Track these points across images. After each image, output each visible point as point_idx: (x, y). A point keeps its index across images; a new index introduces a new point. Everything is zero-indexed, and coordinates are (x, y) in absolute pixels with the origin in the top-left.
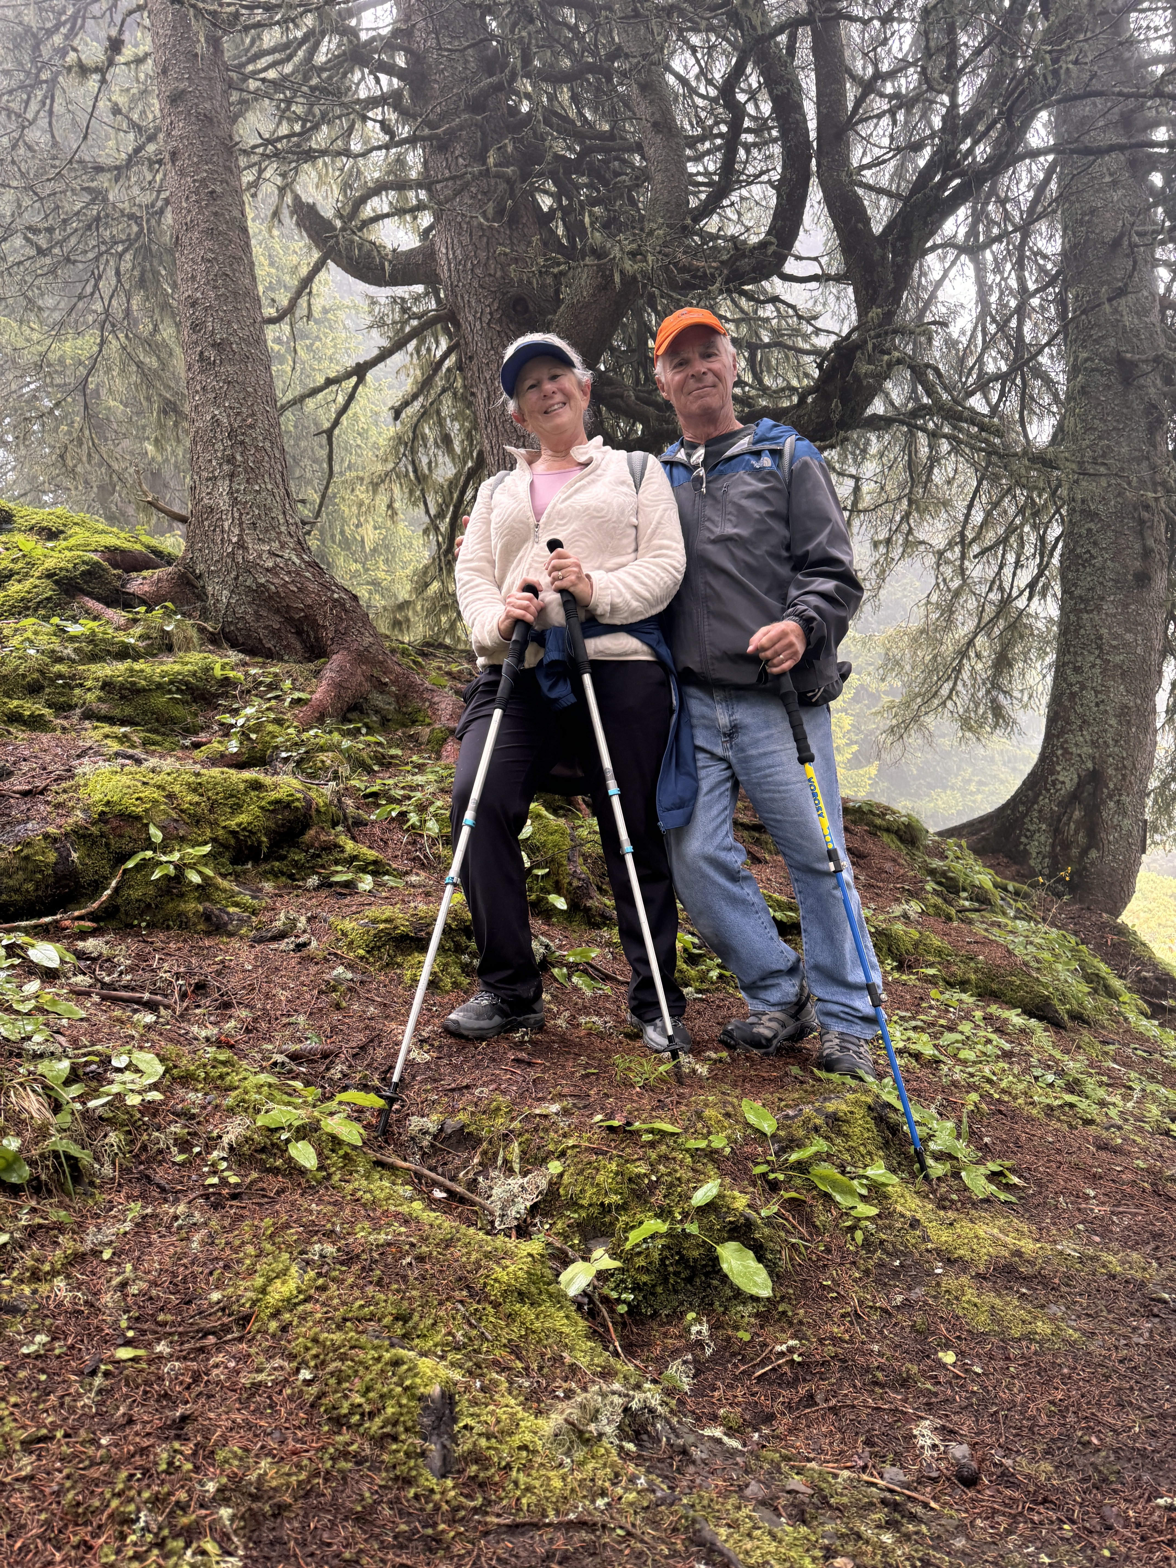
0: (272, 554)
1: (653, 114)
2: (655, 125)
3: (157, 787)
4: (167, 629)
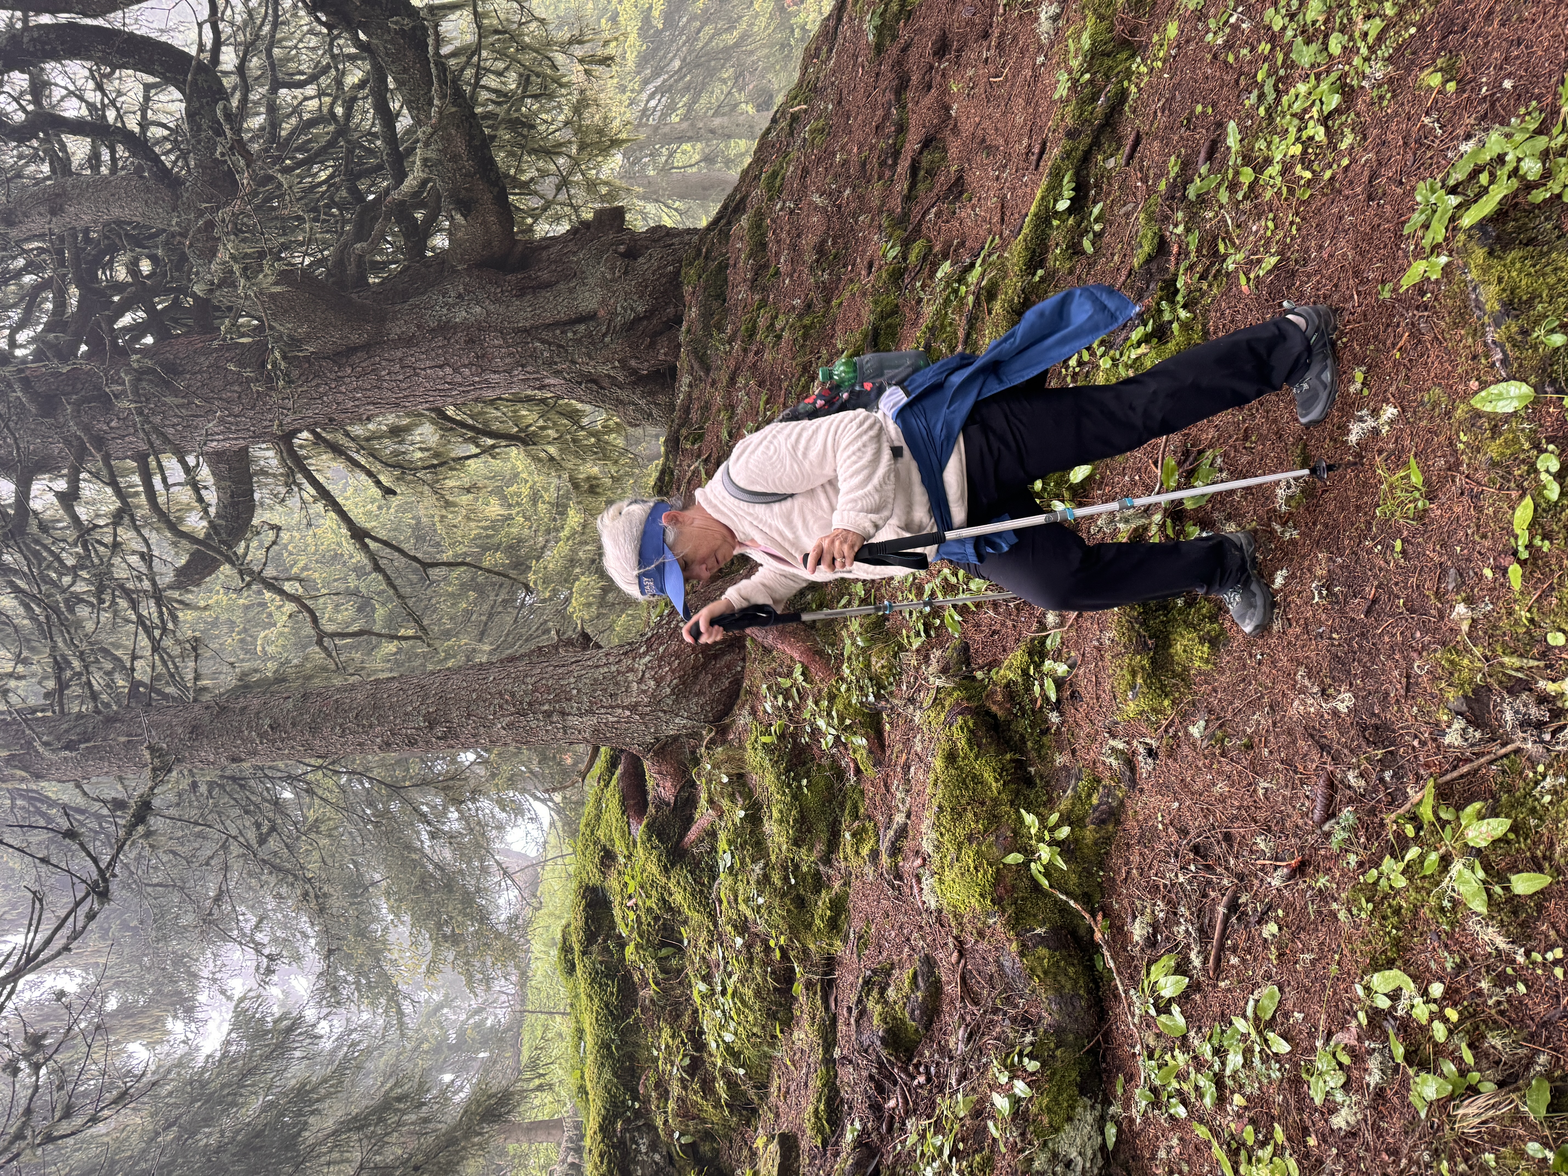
0: (641, 681)
1: (40, 214)
2: (53, 212)
3: (960, 849)
4: (725, 780)
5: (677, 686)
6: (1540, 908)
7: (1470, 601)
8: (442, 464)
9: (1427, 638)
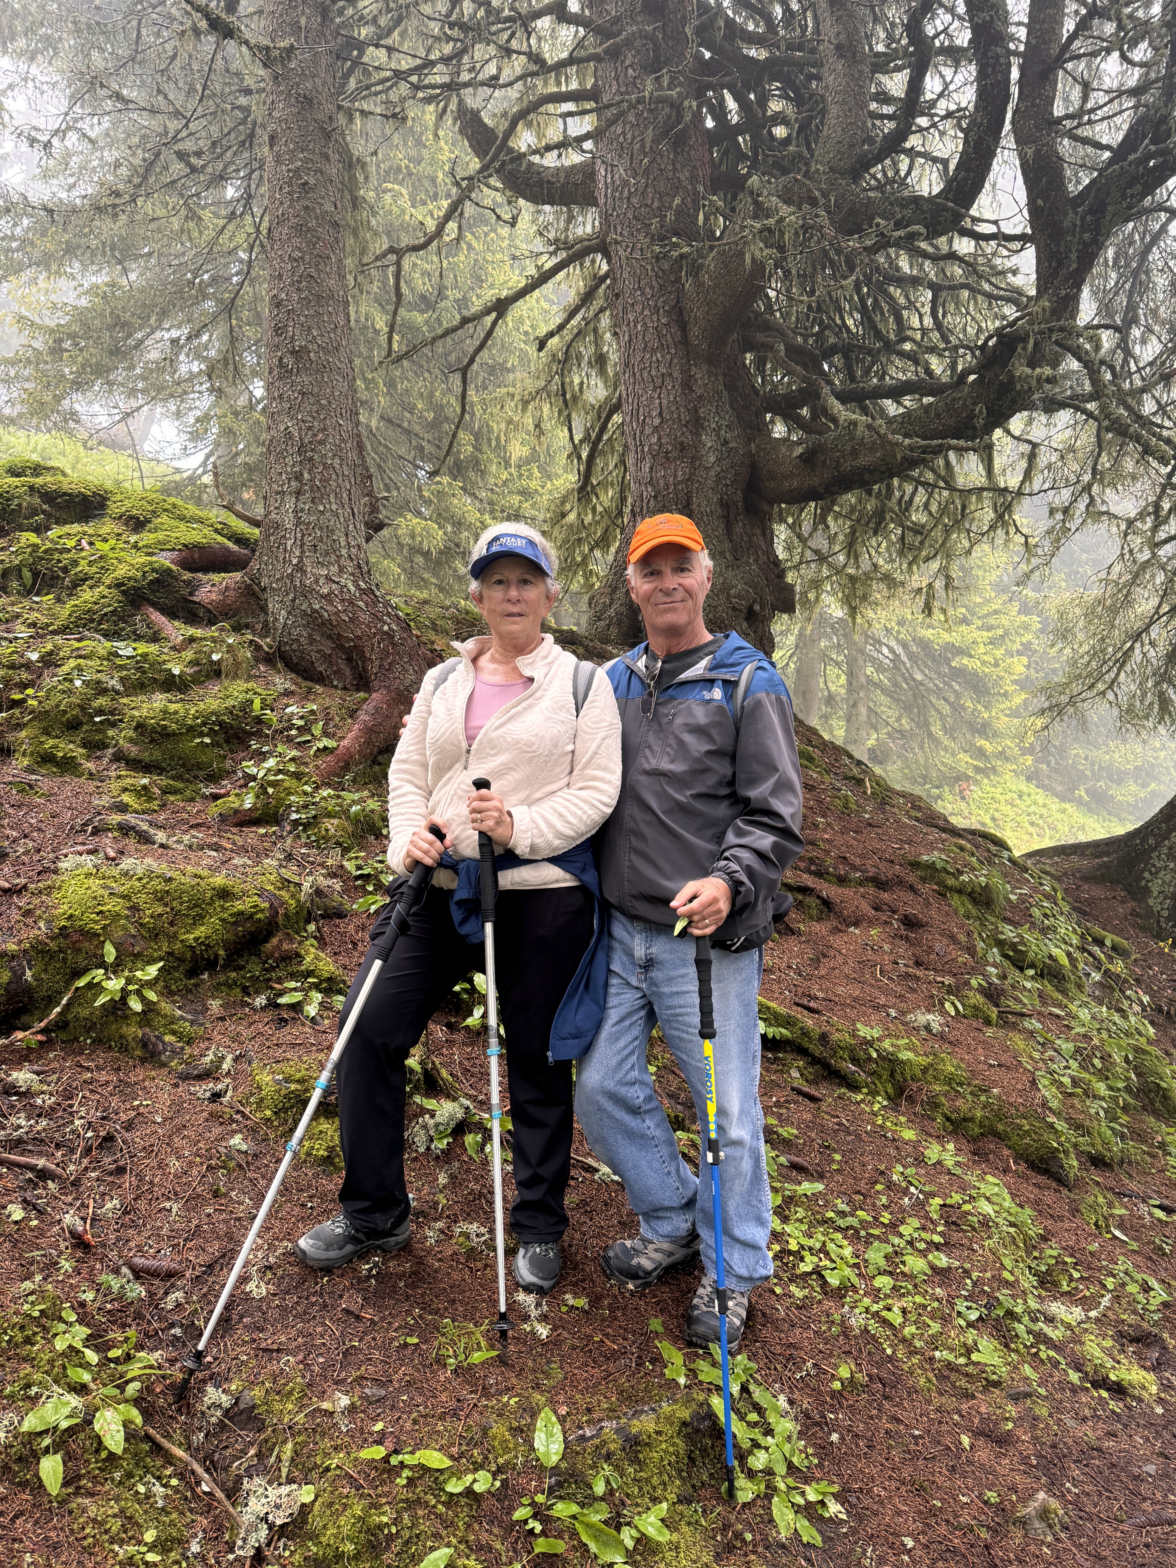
2: (839, 47)
3: (124, 897)
4: (215, 657)
5: (321, 616)
6: (24, 1485)
7: (352, 1409)
8: (565, 402)
9: (317, 1369)
